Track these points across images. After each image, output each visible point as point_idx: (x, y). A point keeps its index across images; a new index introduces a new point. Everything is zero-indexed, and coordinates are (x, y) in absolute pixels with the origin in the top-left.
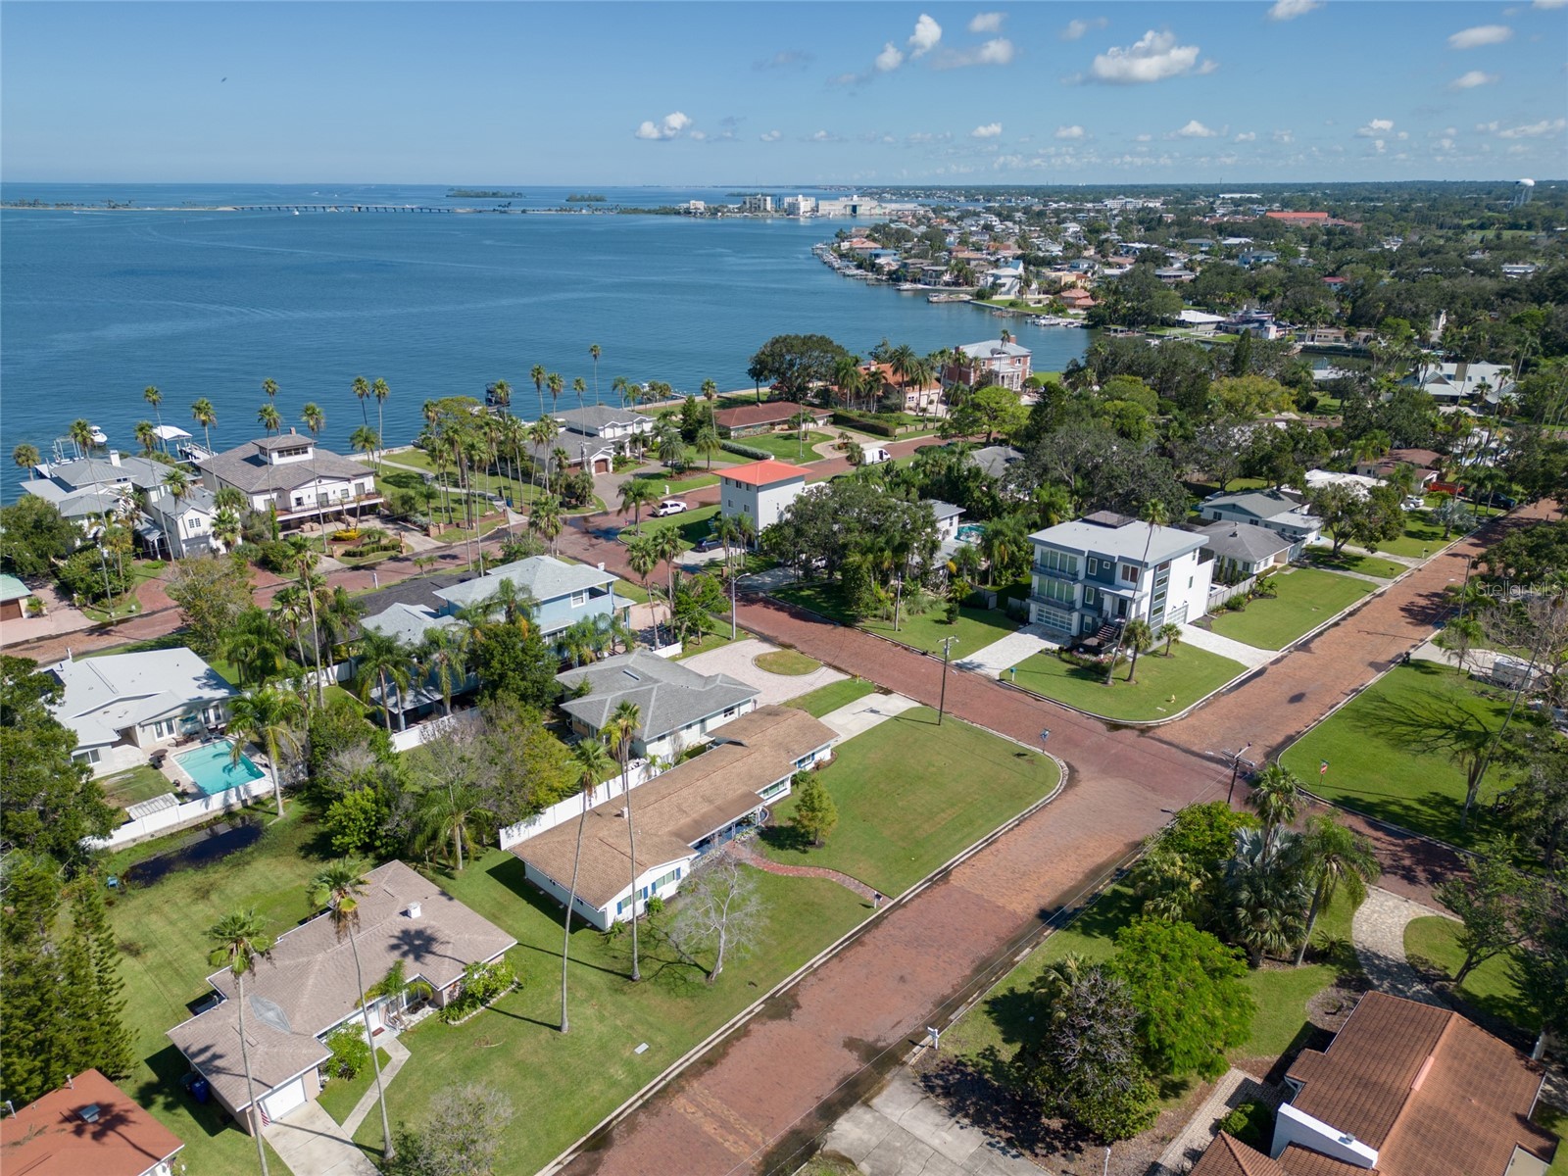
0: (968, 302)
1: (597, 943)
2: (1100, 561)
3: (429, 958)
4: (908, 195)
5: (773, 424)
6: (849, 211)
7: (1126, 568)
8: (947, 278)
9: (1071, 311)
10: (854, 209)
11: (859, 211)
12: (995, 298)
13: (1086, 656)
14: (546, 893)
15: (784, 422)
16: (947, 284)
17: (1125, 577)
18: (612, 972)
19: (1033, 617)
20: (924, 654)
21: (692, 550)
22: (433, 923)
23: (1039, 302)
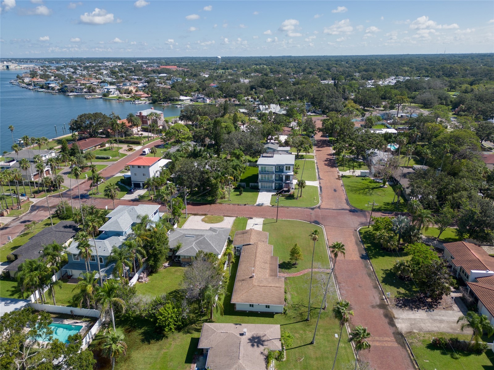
0: (101, 98)
1: (284, 317)
2: (279, 167)
3: (265, 343)
4: (23, 62)
5: (95, 146)
6: (5, 68)
7: (287, 167)
8: (85, 90)
9: (142, 99)
10: (7, 67)
11: (10, 67)
12: (110, 96)
13: (286, 193)
14: (249, 311)
15: (99, 145)
16: (86, 92)
17: (286, 170)
18: (299, 322)
19: (260, 187)
20: (245, 205)
21: (127, 194)
22: (253, 333)
23: (128, 96)
